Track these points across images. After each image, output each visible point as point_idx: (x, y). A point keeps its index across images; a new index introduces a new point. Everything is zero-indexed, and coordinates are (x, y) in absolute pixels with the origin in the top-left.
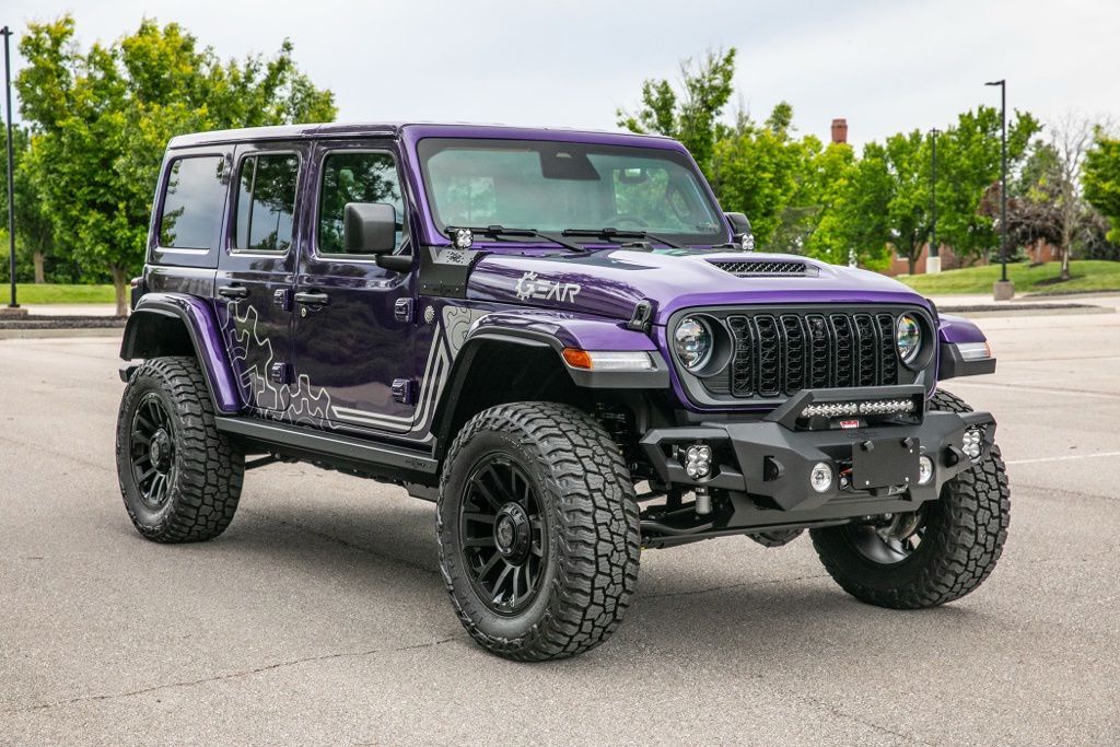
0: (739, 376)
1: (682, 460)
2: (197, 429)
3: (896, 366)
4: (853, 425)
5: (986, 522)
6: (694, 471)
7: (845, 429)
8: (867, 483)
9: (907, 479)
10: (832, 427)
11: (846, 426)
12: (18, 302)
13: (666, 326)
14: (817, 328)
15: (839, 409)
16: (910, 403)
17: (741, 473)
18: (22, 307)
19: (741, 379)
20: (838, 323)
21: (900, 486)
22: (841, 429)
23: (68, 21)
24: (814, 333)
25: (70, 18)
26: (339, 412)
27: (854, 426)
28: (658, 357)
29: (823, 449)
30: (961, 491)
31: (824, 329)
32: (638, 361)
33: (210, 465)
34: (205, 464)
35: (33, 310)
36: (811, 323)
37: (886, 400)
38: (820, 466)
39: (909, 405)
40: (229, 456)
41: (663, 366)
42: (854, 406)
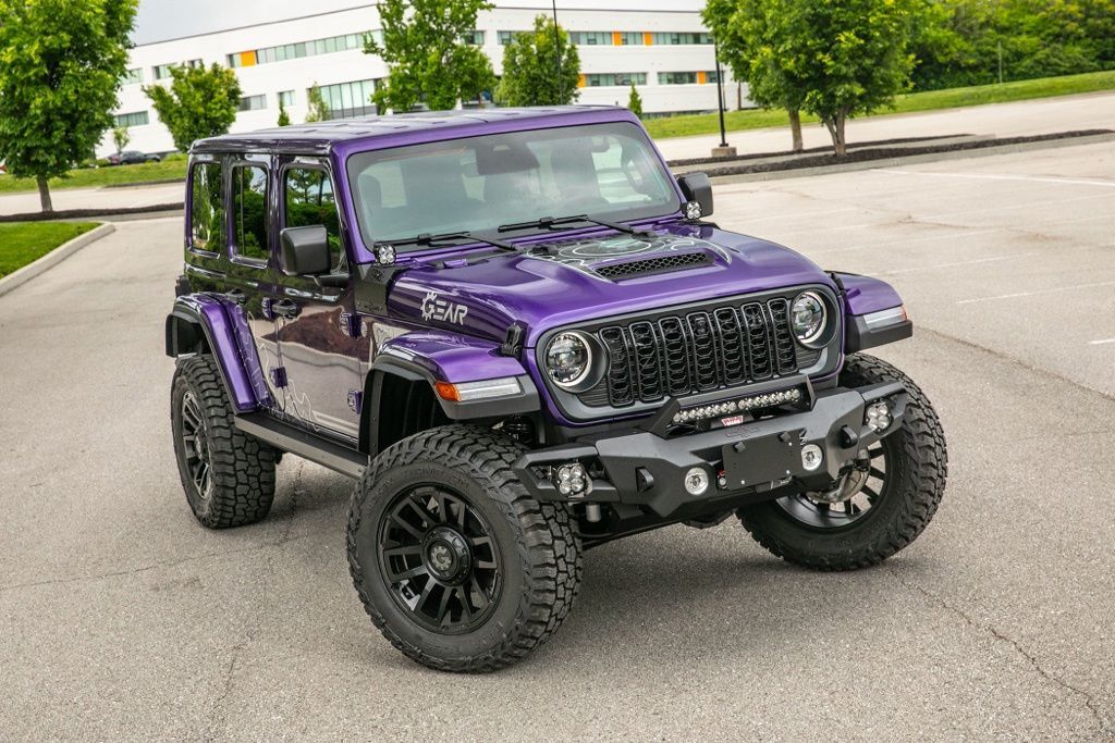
0: (619, 386)
1: (555, 480)
2: (223, 427)
3: (793, 349)
4: (738, 420)
6: (568, 489)
7: (727, 426)
8: (743, 482)
9: (788, 472)
10: (713, 426)
11: (729, 424)
13: (535, 348)
14: (699, 327)
15: (716, 409)
16: (796, 391)
17: (613, 485)
19: (619, 388)
20: (722, 317)
21: (783, 479)
22: (723, 428)
24: (696, 332)
26: (318, 417)
27: (739, 422)
28: (527, 380)
29: (696, 453)
31: (707, 324)
32: (510, 387)
33: (239, 465)
34: (233, 465)
36: (692, 322)
37: (768, 393)
38: (693, 472)
39: (796, 393)
40: (257, 455)
41: (531, 389)
42: (733, 404)
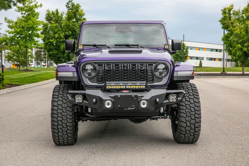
4: (127, 92)
5: (190, 121)
7: (123, 92)
8: (119, 106)
10: (120, 92)
11: (124, 92)
12: (225, 71)
13: (80, 66)
16: (144, 86)
17: (88, 102)
18: (225, 72)
19: (100, 79)
20: (133, 65)
23: (232, 6)
24: (124, 68)
25: (233, 5)
28: (75, 73)
30: (181, 111)
31: (127, 66)
32: (71, 74)
35: (228, 73)
36: (124, 65)
38: (108, 101)
41: (75, 75)
